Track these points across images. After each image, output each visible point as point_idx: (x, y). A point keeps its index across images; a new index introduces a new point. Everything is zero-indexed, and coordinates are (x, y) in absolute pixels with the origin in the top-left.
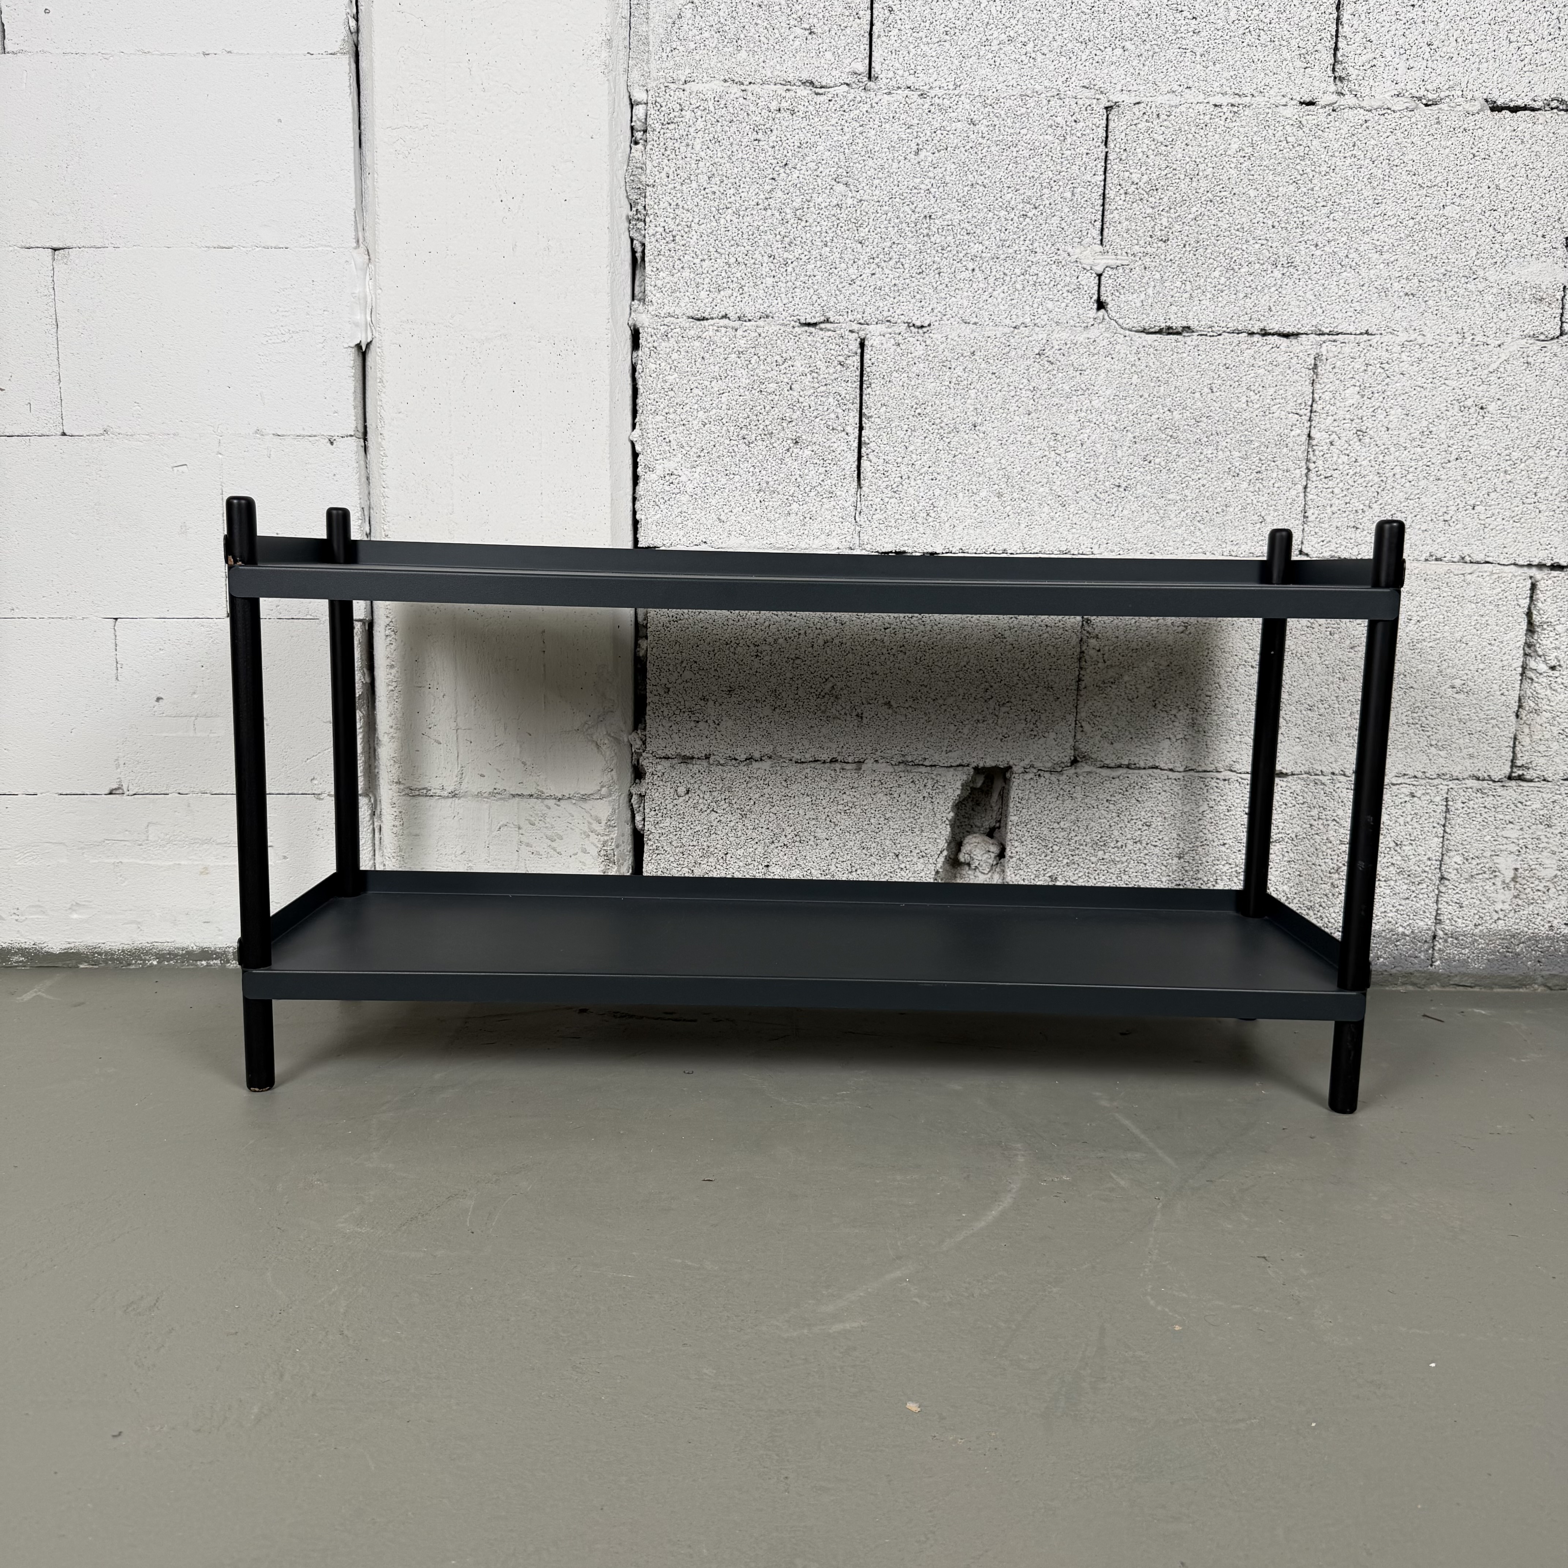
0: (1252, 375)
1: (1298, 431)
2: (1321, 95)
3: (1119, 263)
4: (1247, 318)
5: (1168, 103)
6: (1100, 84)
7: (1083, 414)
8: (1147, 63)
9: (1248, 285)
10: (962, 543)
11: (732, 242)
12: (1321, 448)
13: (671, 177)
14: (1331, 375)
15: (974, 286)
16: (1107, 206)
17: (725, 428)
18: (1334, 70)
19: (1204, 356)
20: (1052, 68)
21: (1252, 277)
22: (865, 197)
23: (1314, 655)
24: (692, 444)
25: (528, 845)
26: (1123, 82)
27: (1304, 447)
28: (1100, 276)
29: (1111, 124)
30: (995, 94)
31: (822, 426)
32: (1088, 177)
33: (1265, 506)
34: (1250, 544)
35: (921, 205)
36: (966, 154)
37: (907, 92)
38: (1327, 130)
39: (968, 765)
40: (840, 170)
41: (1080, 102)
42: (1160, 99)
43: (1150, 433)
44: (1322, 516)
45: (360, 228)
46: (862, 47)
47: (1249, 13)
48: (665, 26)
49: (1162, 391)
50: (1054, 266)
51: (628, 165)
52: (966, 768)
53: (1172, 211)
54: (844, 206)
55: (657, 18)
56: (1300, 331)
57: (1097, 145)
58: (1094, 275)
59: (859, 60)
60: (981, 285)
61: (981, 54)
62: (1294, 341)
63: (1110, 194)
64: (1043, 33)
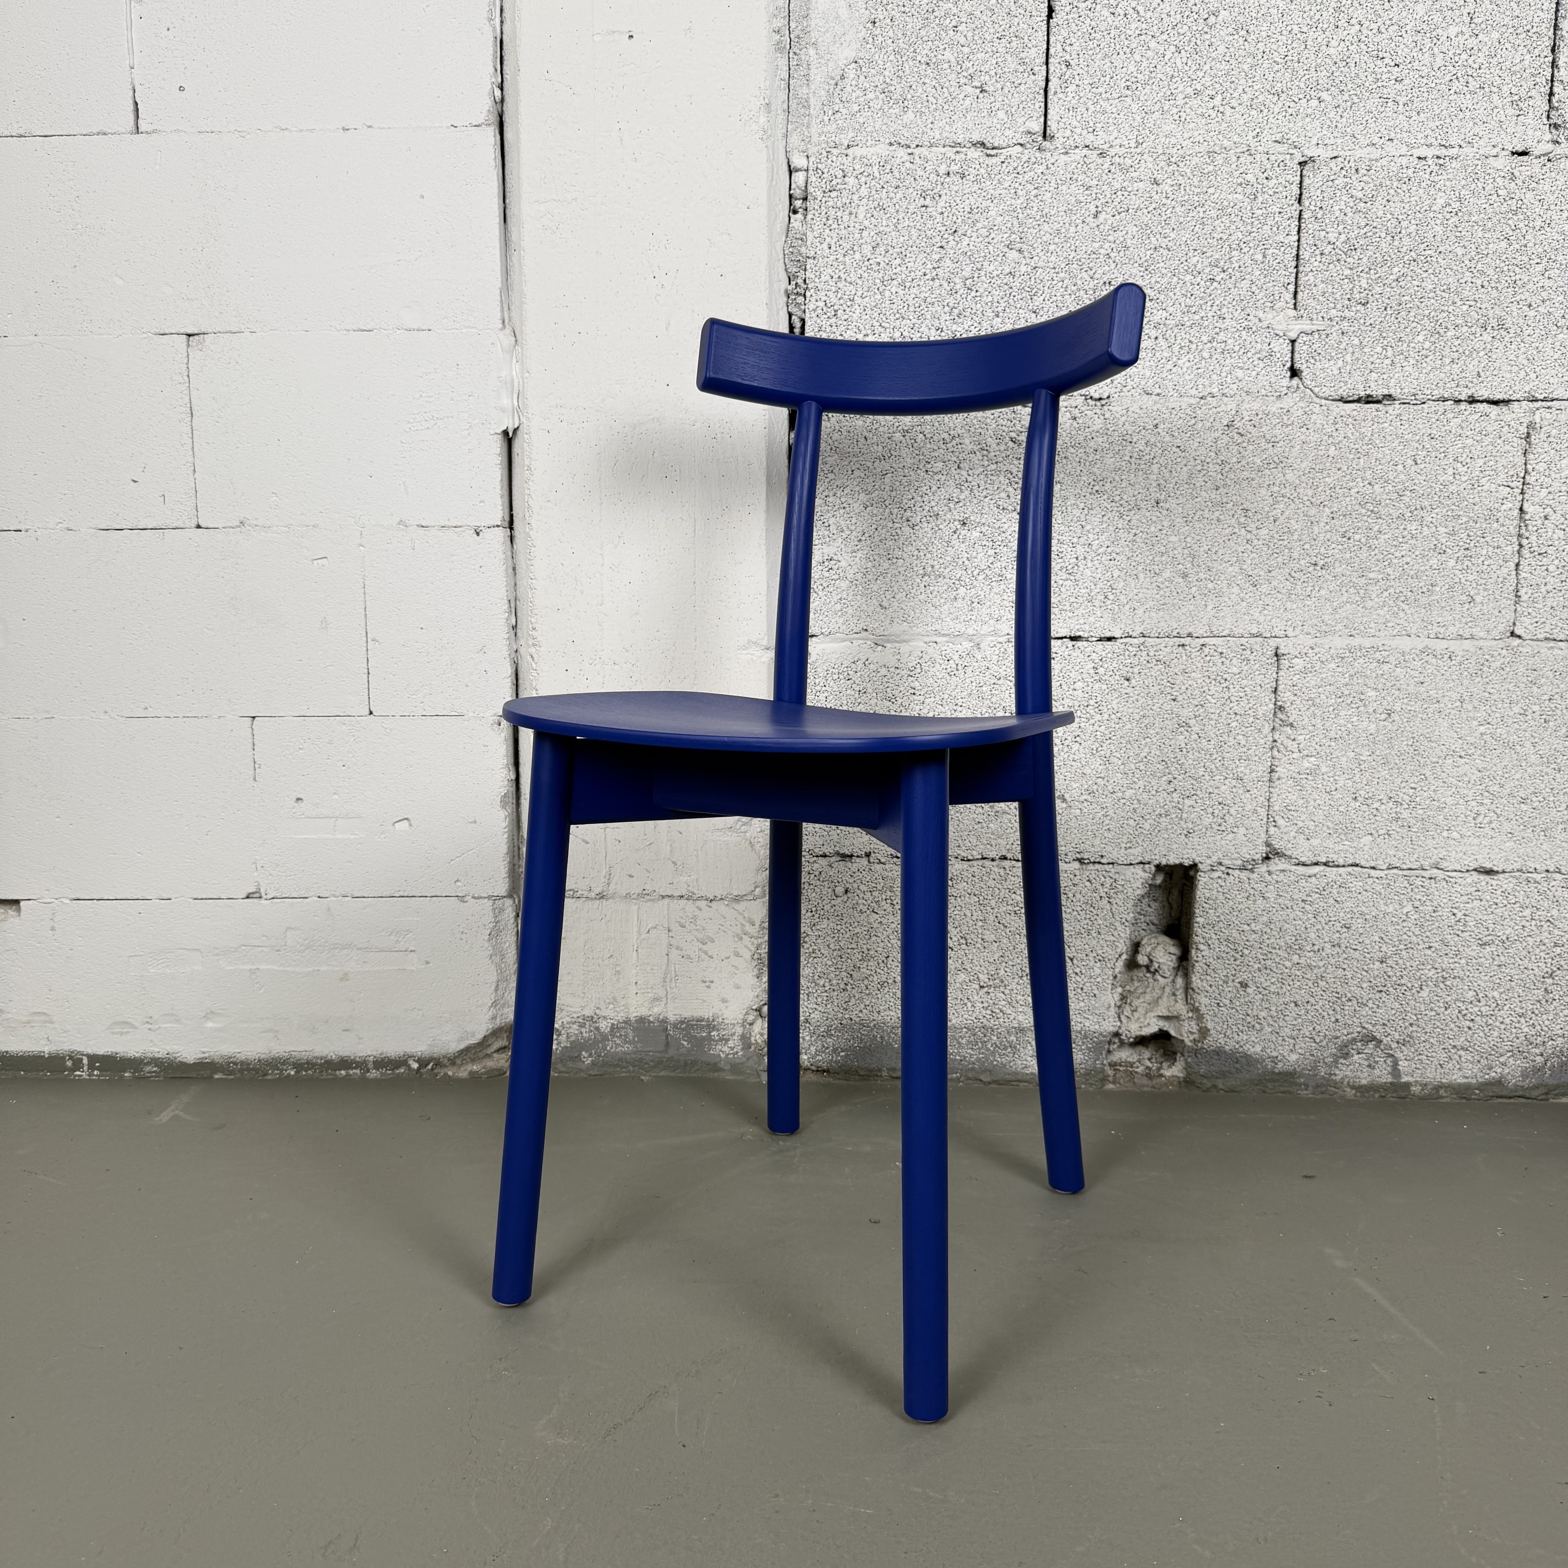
0: (1460, 446)
1: (1510, 505)
2: (1535, 144)
3: (1315, 328)
4: (1453, 384)
5: (1368, 156)
6: (1295, 139)
7: (1276, 489)
8: (1345, 114)
9: (1454, 349)
10: (1142, 627)
11: (898, 316)
12: (1534, 523)
13: (833, 248)
14: (1546, 445)
15: (1157, 355)
16: (1301, 269)
17: (887, 511)
18: (1548, 117)
19: (1407, 426)
20: (1242, 122)
21: (1459, 342)
22: (1041, 264)
23: (1528, 744)
24: (853, 528)
25: (678, 948)
26: (1319, 135)
27: (1516, 522)
28: (1293, 342)
29: (1306, 182)
30: (1181, 152)
31: (992, 506)
32: (1281, 238)
33: (1475, 586)
34: (1458, 625)
35: (1100, 271)
36: (1149, 216)
37: (1085, 151)
38: (1541, 181)
39: (1149, 863)
40: (1014, 236)
41: (1273, 158)
42: (1359, 153)
43: (1349, 508)
44: (1536, 595)
45: (506, 308)
46: (1037, 105)
47: (1457, 59)
48: (827, 88)
49: (1362, 463)
50: (1244, 333)
51: (787, 237)
52: (1147, 866)
53: (1372, 272)
54: (1017, 275)
55: (819, 79)
56: (1511, 398)
57: (1291, 203)
58: (1287, 341)
59: (1034, 118)
60: (1165, 354)
61: (1165, 109)
62: (1504, 409)
63: (1305, 254)
64: (1232, 85)
